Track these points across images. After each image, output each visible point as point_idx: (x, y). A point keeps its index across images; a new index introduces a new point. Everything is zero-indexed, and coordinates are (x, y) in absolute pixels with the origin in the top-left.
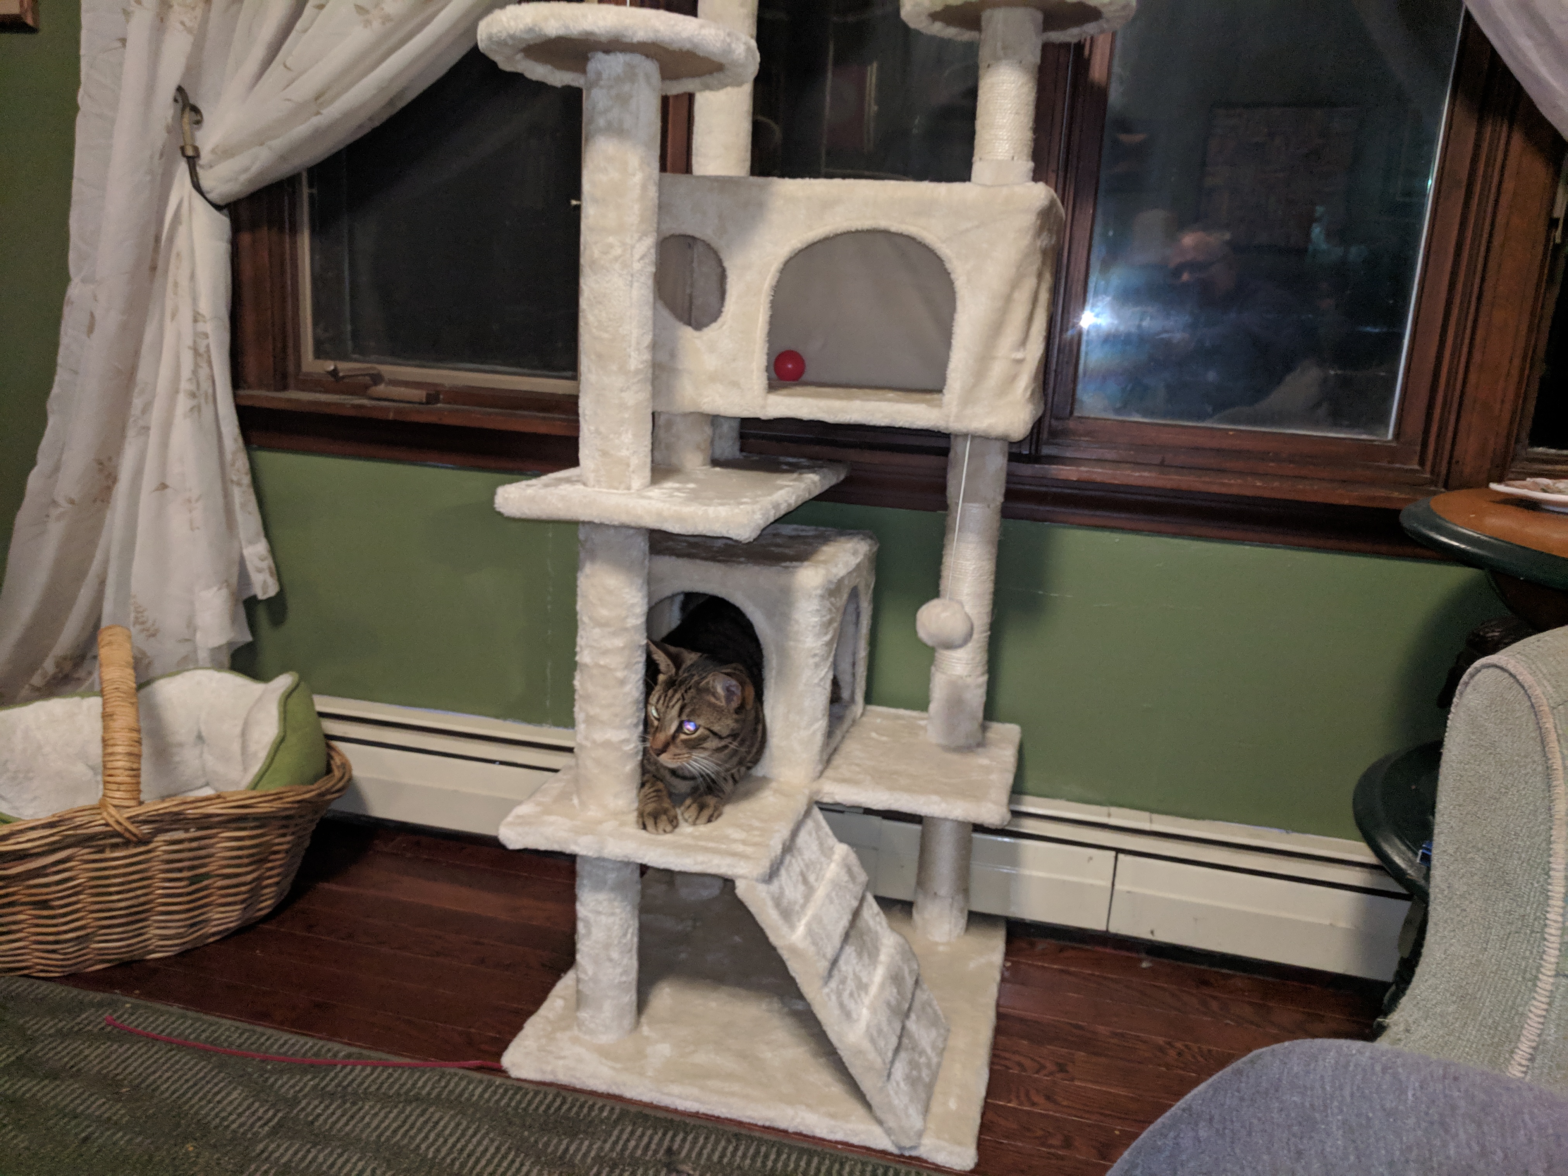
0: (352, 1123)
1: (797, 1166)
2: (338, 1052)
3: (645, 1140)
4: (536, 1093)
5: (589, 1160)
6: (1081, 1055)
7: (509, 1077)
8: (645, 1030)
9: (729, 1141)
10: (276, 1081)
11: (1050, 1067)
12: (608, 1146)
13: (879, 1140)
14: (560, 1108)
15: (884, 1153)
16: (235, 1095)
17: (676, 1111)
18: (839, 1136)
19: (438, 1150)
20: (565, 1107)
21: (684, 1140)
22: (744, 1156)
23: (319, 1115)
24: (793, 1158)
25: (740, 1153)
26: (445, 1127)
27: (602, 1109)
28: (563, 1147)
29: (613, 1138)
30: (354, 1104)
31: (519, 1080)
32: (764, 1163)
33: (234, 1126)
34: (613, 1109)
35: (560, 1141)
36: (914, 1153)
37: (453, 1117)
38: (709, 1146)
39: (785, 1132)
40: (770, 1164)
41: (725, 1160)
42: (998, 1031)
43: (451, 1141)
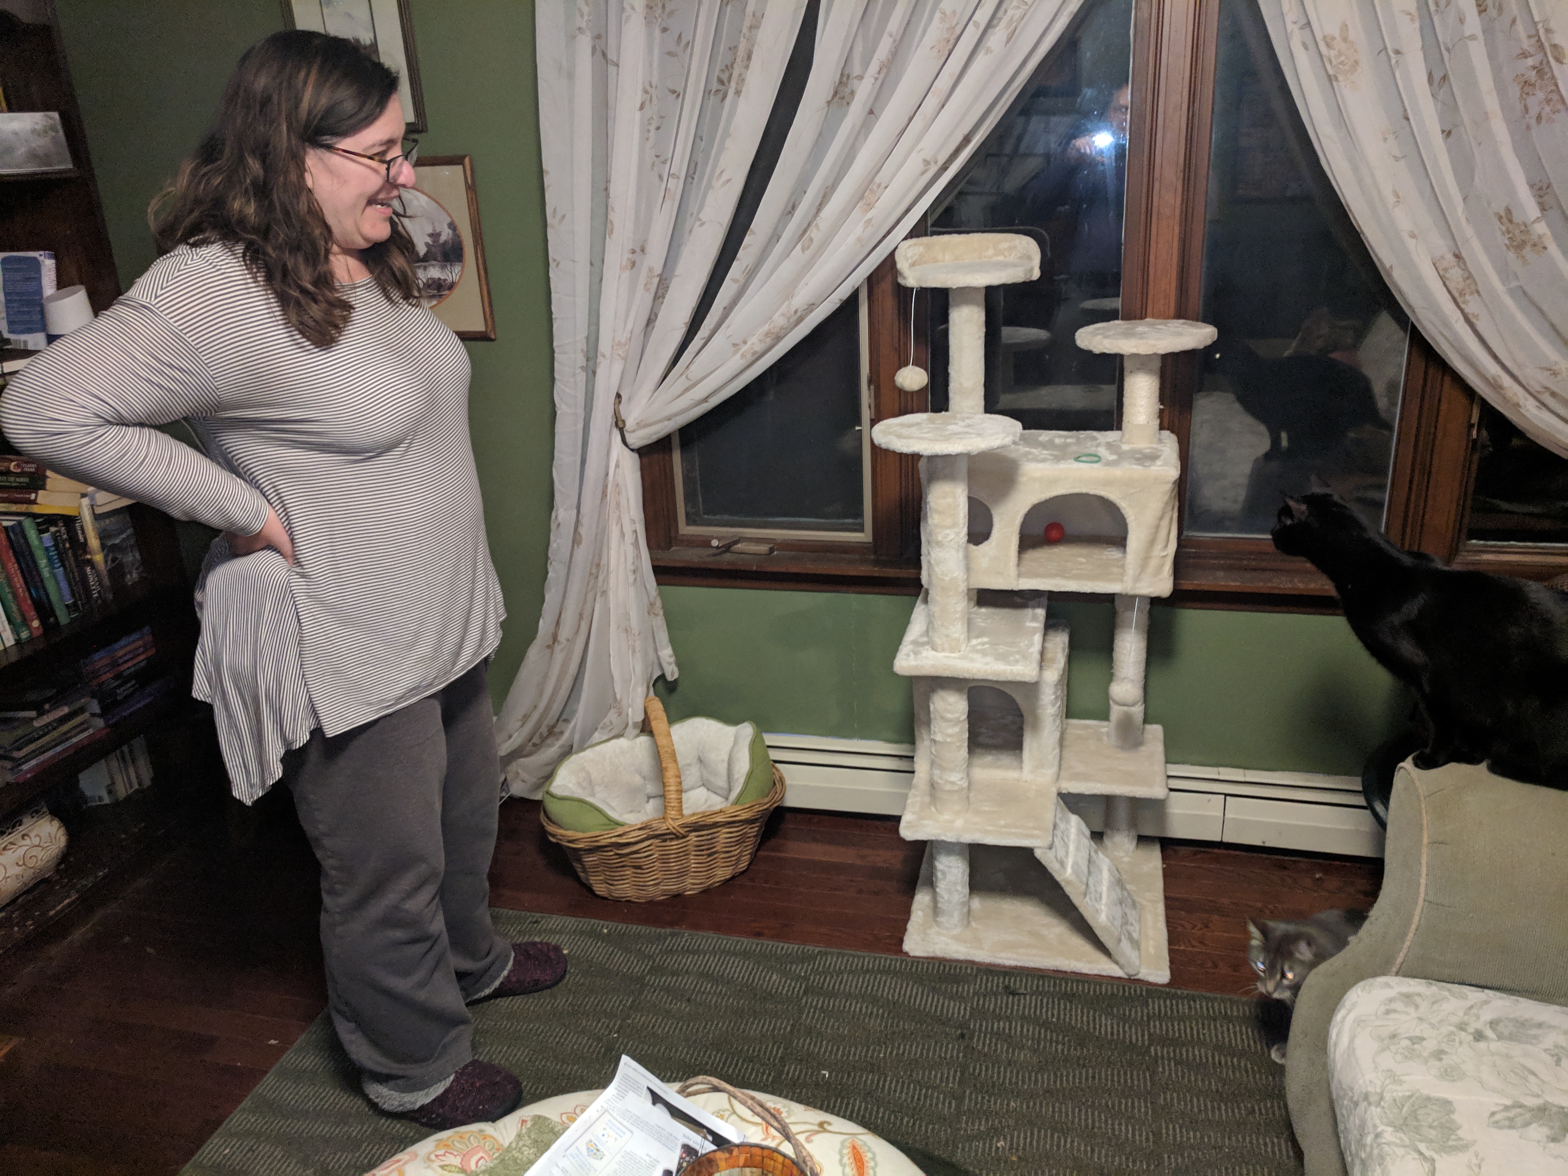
0: (842, 986)
1: (1078, 989)
2: (813, 951)
3: (995, 982)
4: (929, 963)
5: (971, 994)
6: (1215, 917)
7: (909, 956)
8: (973, 924)
9: (1038, 980)
10: (791, 968)
11: (1200, 926)
12: (977, 987)
13: (1117, 972)
14: (944, 970)
15: (1120, 978)
16: (774, 977)
17: (1004, 966)
18: (1095, 972)
19: (893, 996)
20: (947, 969)
21: (1015, 981)
22: (1049, 986)
23: (823, 984)
24: (1075, 985)
25: (1046, 984)
26: (891, 984)
27: (966, 968)
28: (955, 989)
29: (978, 982)
30: (838, 976)
31: (914, 957)
32: (1061, 990)
33: (784, 992)
34: (972, 968)
35: (952, 987)
36: (1136, 977)
37: (892, 978)
38: (1029, 982)
39: (1066, 972)
40: (1063, 988)
41: (1040, 989)
42: (1168, 907)
43: (897, 990)
